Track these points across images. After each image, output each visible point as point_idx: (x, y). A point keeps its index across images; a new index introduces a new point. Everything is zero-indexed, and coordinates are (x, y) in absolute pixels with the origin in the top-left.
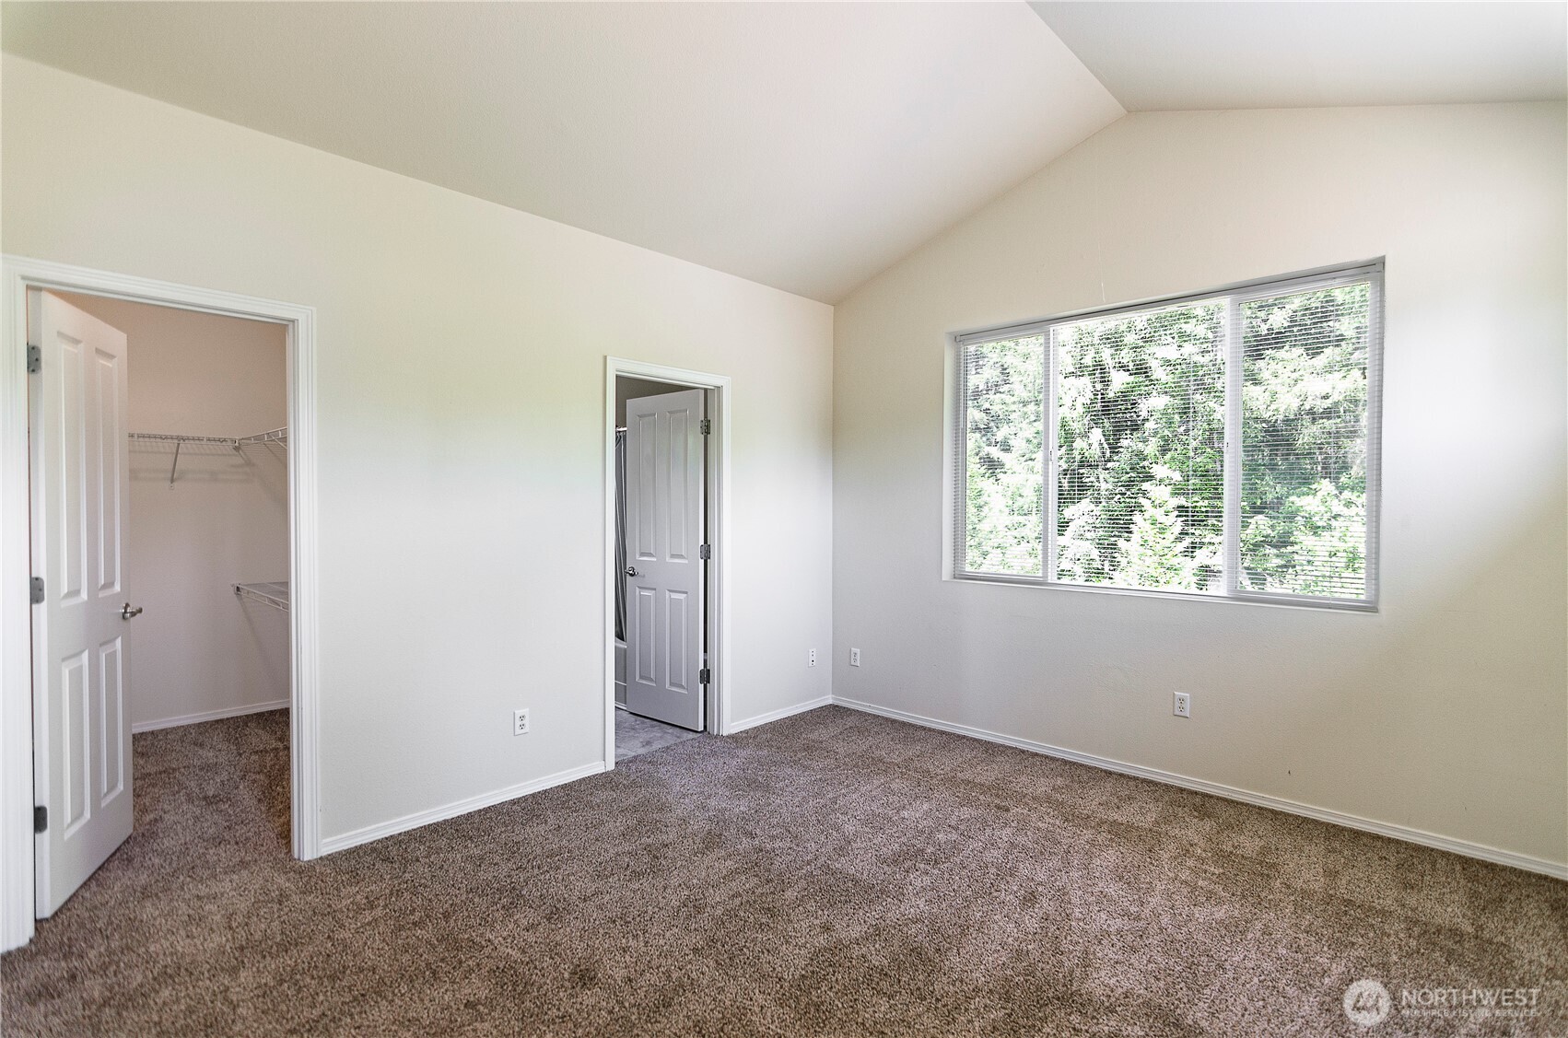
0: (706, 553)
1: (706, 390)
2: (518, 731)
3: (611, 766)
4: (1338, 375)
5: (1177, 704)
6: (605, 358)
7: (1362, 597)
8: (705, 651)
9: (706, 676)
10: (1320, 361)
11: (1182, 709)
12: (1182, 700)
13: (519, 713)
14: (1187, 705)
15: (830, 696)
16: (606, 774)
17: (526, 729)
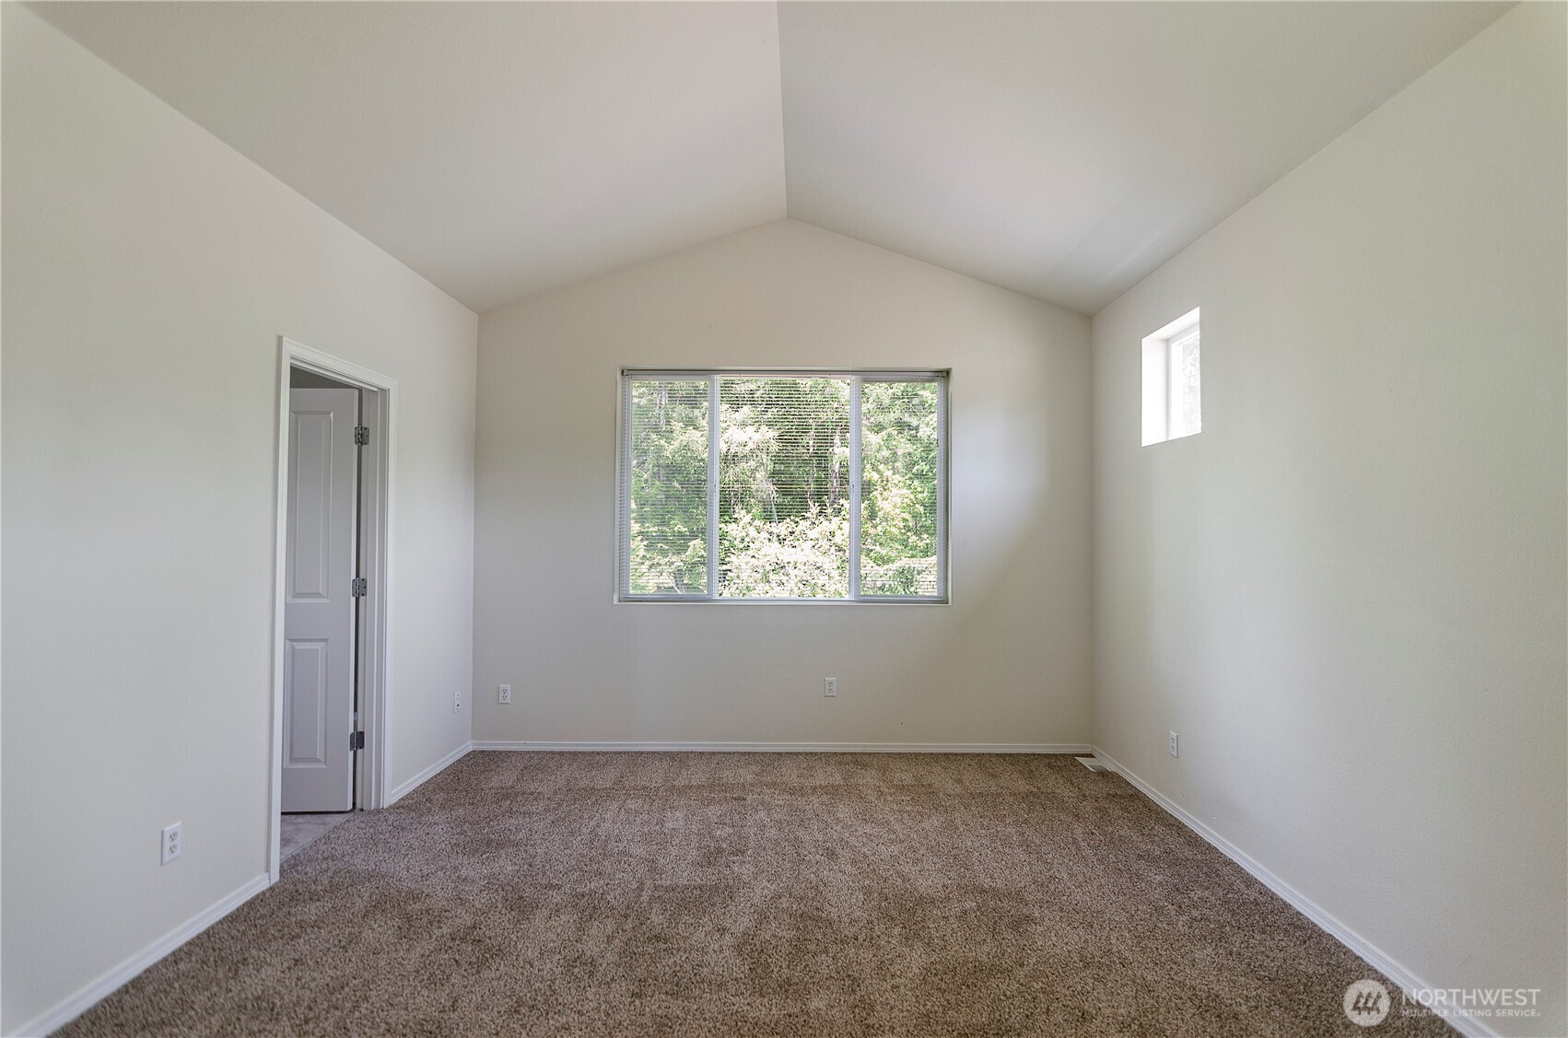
0: (360, 588)
1: (360, 390)
2: (167, 856)
3: (276, 877)
4: (751, 430)
5: (827, 687)
6: (280, 339)
7: (936, 594)
8: (356, 710)
9: (358, 740)
10: (740, 416)
11: (830, 690)
12: (830, 683)
13: (168, 829)
14: (834, 687)
15: (470, 742)
16: (272, 889)
17: (178, 852)
